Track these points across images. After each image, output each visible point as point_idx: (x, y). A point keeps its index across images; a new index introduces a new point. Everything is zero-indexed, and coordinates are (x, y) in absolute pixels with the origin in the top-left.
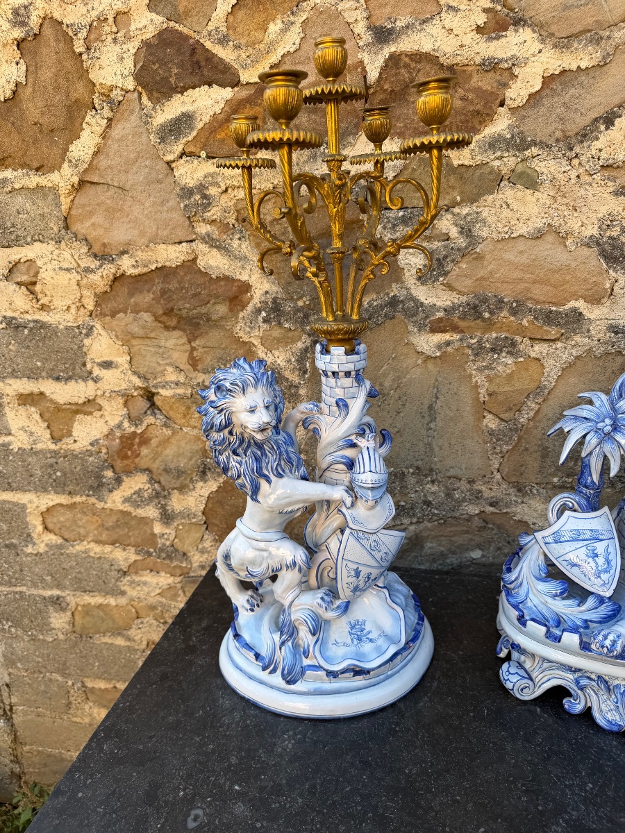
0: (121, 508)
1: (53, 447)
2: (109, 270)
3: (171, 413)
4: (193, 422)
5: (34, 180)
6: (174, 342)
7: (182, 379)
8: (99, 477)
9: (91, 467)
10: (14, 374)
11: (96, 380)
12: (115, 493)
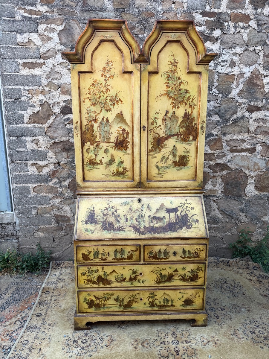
0: (51, 185)
1: (38, 174)
2: (53, 141)
3: (63, 167)
4: (67, 168)
5: (40, 126)
6: (64, 153)
7: (65, 160)
8: (47, 179)
9: (46, 177)
10: (31, 160)
11: (49, 160)
12: (51, 182)
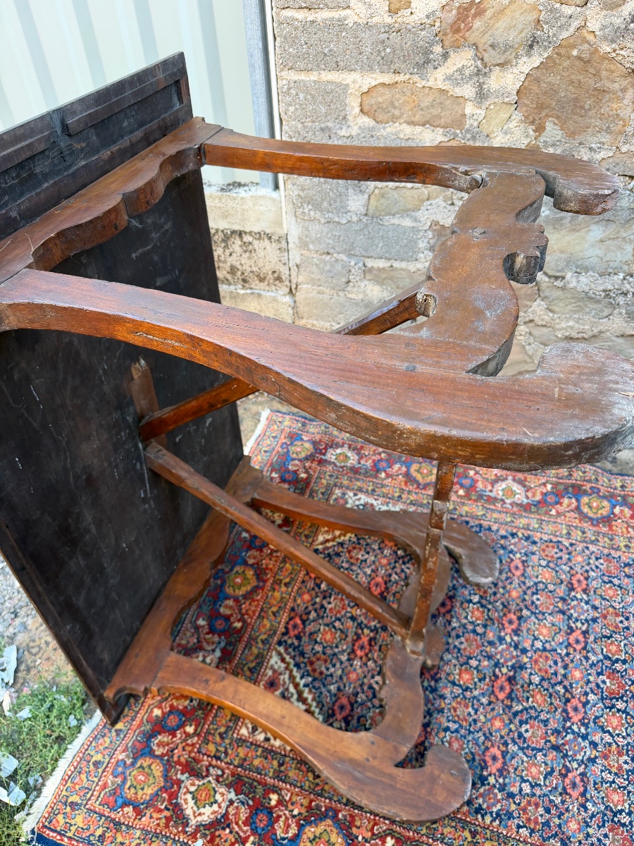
0: (440, 87)
1: (389, 20)
8: (427, 52)
9: (421, 43)
12: (439, 69)
